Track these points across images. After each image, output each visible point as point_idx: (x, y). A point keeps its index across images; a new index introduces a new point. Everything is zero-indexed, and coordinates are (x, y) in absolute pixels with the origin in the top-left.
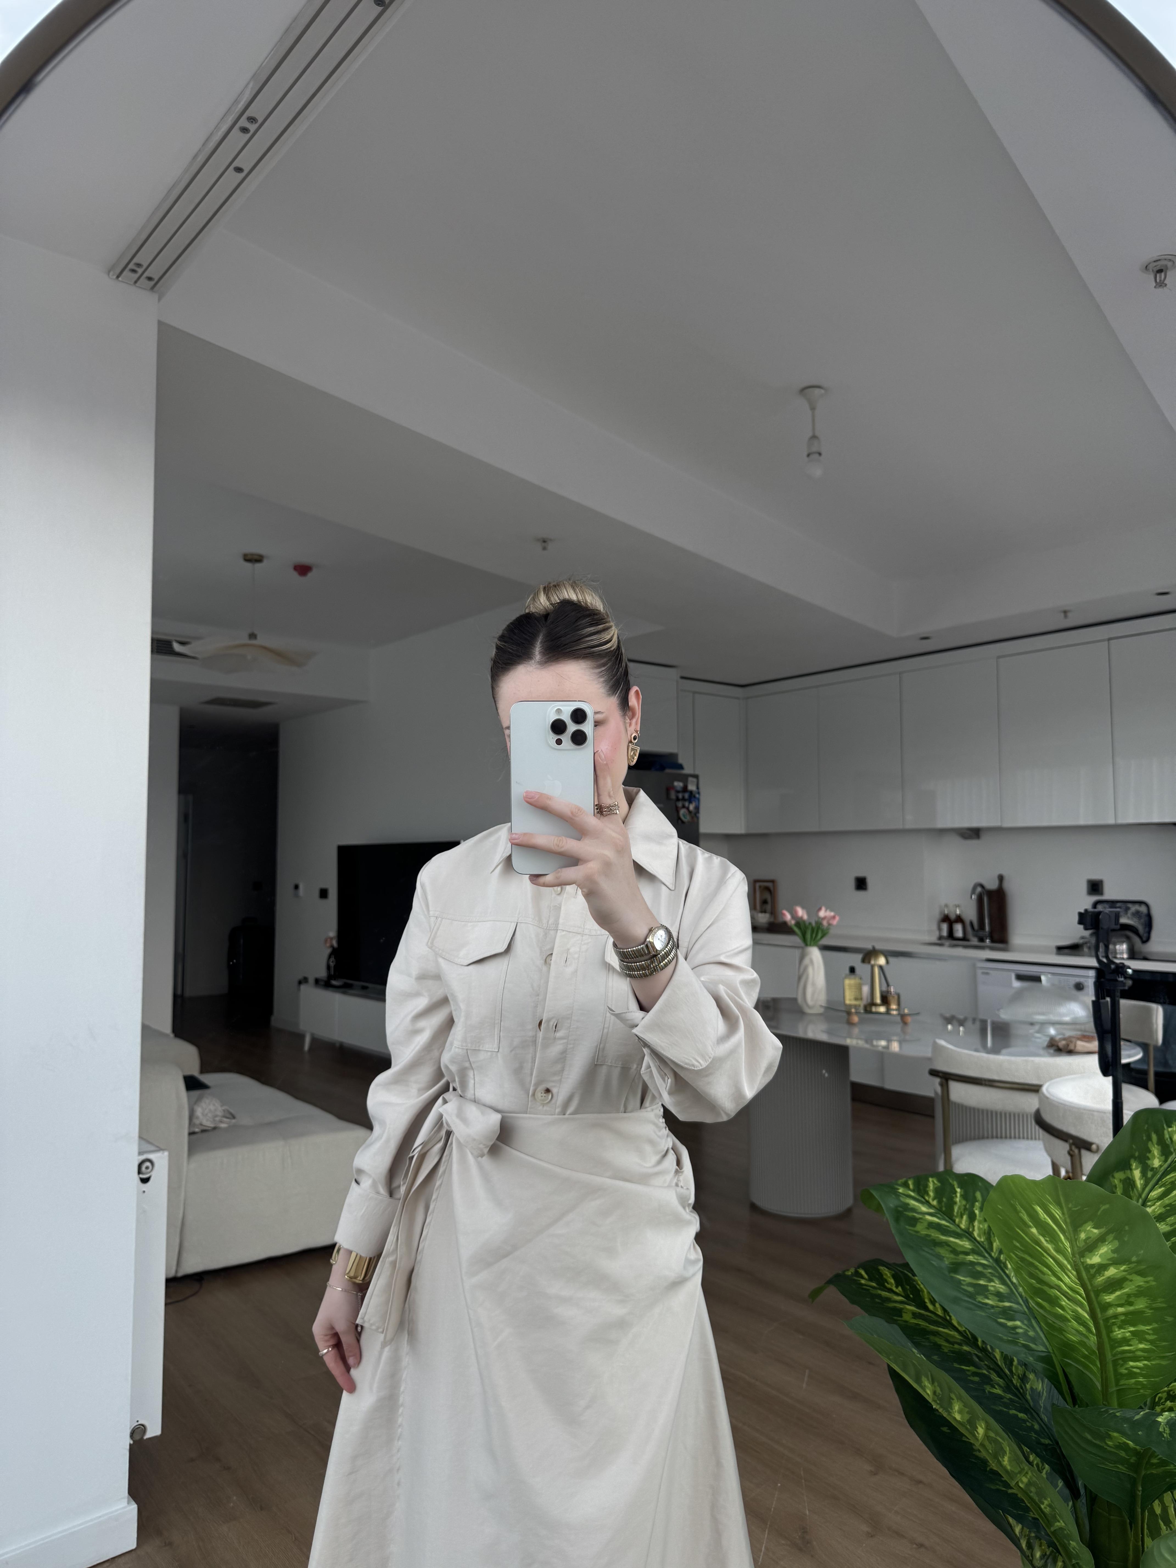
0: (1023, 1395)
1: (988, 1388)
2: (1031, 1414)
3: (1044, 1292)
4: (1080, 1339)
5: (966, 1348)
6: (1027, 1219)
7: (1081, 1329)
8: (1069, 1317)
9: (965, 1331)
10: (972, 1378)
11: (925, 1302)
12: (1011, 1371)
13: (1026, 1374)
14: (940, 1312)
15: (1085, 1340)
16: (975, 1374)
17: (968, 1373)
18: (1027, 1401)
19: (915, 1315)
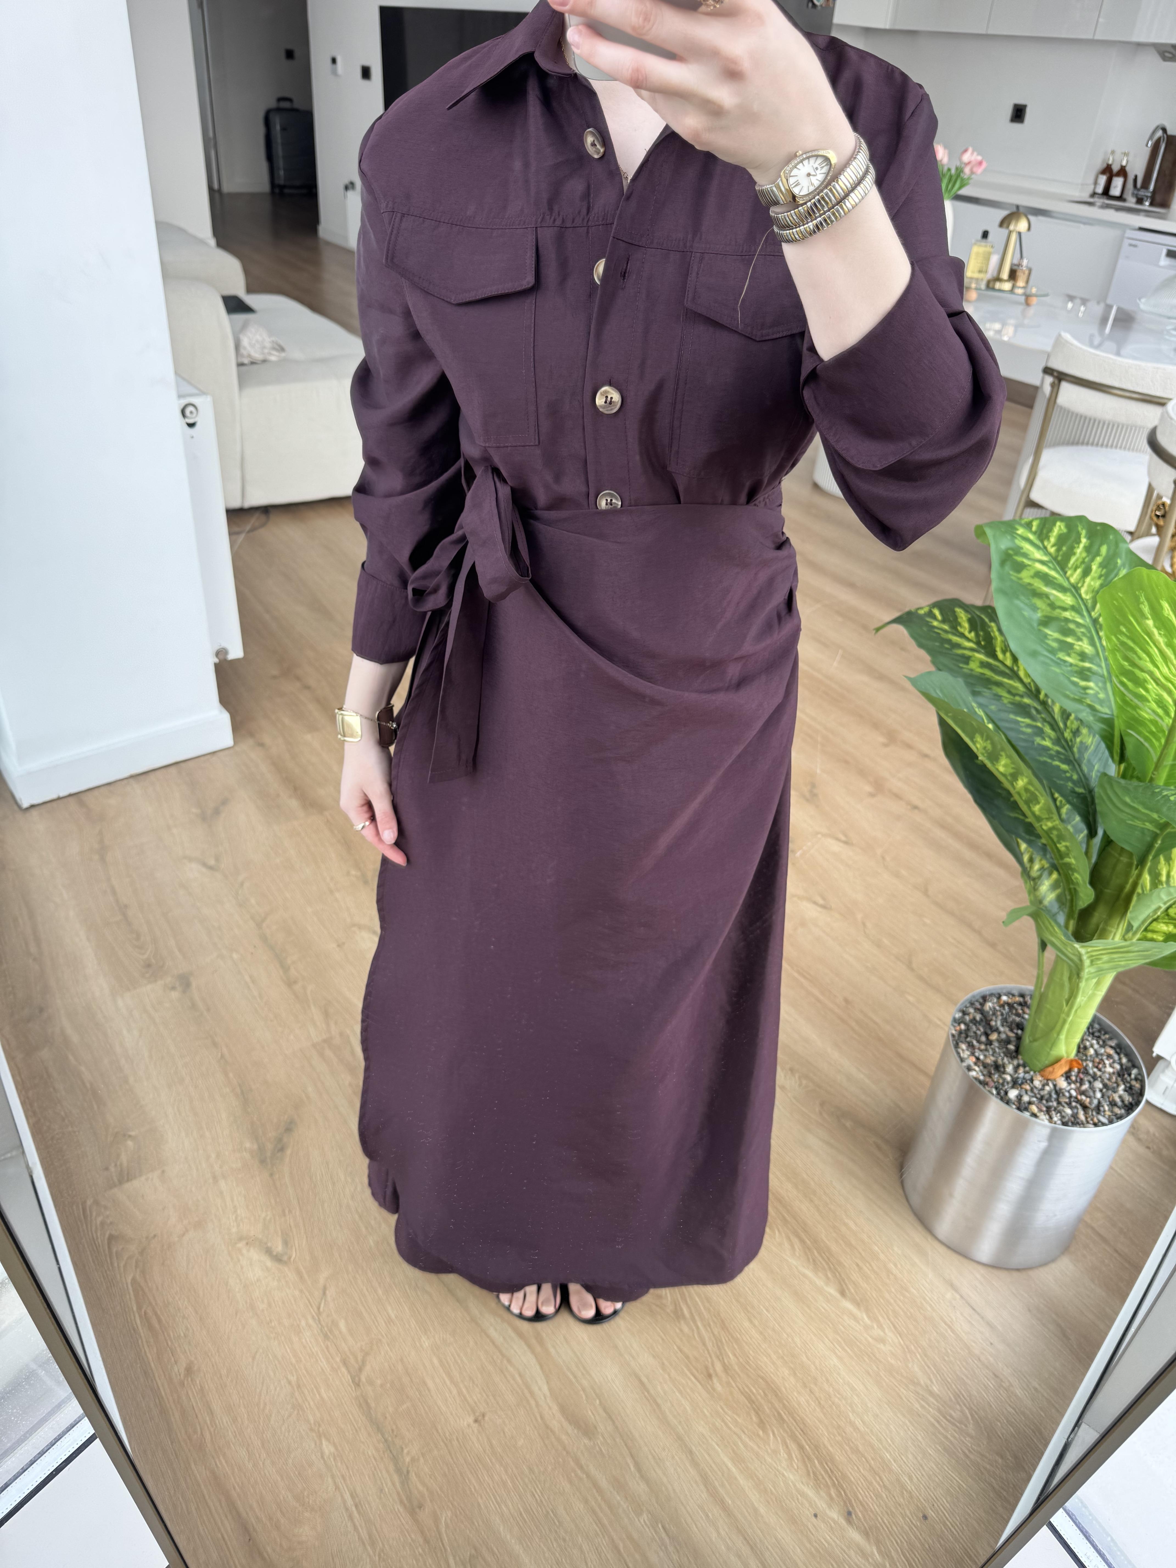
0: (1071, 748)
1: (1038, 740)
2: (1074, 766)
3: (1133, 673)
4: (1152, 717)
5: (1026, 700)
6: (1147, 612)
7: (1160, 711)
8: (1150, 699)
9: (1030, 683)
10: (1024, 729)
11: (995, 651)
12: (1065, 725)
13: (1080, 729)
14: (1009, 662)
15: (1157, 719)
16: (1028, 726)
17: (1022, 725)
18: (1073, 753)
19: (983, 665)
